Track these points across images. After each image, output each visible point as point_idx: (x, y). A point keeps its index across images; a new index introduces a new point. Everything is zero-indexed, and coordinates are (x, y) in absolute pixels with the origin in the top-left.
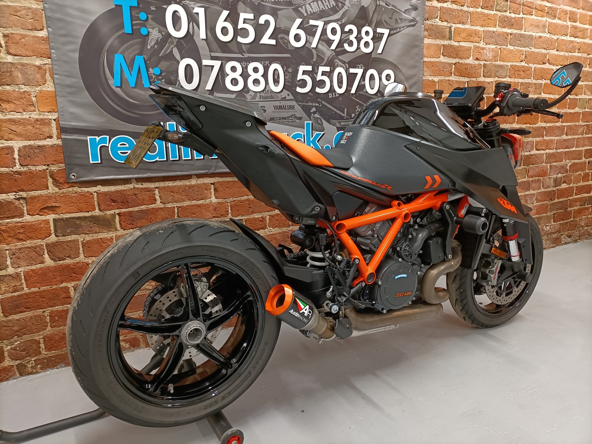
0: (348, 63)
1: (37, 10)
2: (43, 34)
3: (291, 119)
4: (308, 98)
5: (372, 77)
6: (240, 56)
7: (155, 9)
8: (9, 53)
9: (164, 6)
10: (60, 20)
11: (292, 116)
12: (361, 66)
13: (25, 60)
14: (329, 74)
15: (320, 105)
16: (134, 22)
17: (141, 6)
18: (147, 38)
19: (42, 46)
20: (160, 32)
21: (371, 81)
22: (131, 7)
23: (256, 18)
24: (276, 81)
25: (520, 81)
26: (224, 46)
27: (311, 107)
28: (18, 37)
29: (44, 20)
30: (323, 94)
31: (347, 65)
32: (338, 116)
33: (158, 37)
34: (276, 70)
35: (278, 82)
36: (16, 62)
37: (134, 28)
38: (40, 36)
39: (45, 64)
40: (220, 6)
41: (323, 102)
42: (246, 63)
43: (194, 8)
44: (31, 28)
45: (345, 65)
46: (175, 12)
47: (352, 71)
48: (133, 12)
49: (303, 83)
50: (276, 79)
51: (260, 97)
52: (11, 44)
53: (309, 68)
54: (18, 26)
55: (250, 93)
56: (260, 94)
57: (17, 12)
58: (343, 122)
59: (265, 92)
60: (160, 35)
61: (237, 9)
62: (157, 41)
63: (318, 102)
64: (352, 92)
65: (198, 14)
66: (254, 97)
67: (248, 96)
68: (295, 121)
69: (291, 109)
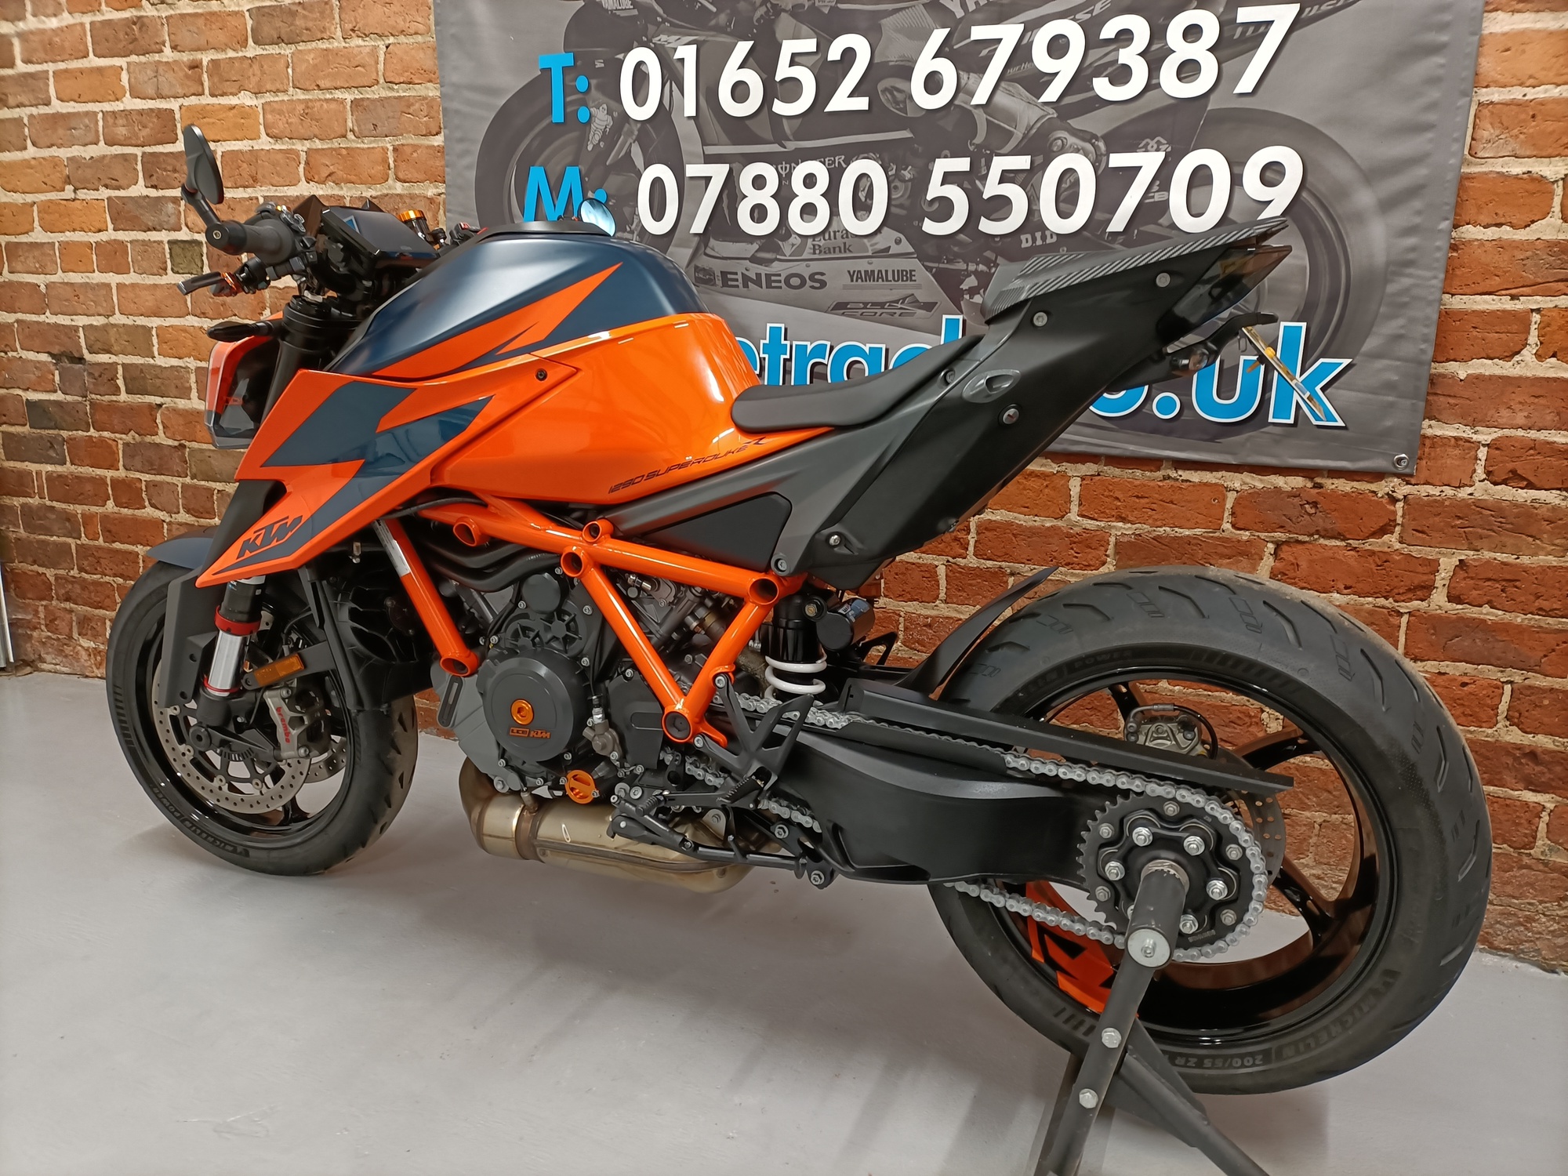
0: (1106, 138)
1: (433, 99)
2: (438, 141)
3: (902, 308)
4: (956, 249)
5: (1201, 177)
6: (775, 148)
7: (603, 65)
8: (398, 179)
9: (618, 56)
10: (457, 112)
11: (904, 299)
12: (1159, 143)
13: (417, 189)
14: (1028, 180)
16: (569, 99)
17: (579, 63)
18: (588, 128)
19: (438, 163)
20: (609, 112)
21: (1194, 191)
22: (564, 69)
23: (823, 47)
24: (861, 206)
26: (738, 129)
27: (962, 276)
28: (408, 150)
29: (441, 116)
30: (1003, 236)
33: (605, 123)
34: (863, 176)
35: (869, 210)
36: (406, 192)
37: (569, 110)
38: (436, 144)
39: (439, 195)
40: (730, 34)
41: (1001, 261)
42: (788, 166)
43: (675, 49)
44: (424, 133)
46: (640, 64)
48: (568, 78)
50: (863, 199)
51: (814, 250)
52: (400, 163)
53: (962, 164)
54: (410, 132)
55: (794, 240)
57: (409, 107)
59: (827, 237)
60: (610, 117)
61: (774, 33)
62: (604, 132)
63: (987, 262)
64: (1108, 230)
65: (682, 60)
66: (800, 249)
67: (787, 248)
68: (913, 314)
69: (903, 280)
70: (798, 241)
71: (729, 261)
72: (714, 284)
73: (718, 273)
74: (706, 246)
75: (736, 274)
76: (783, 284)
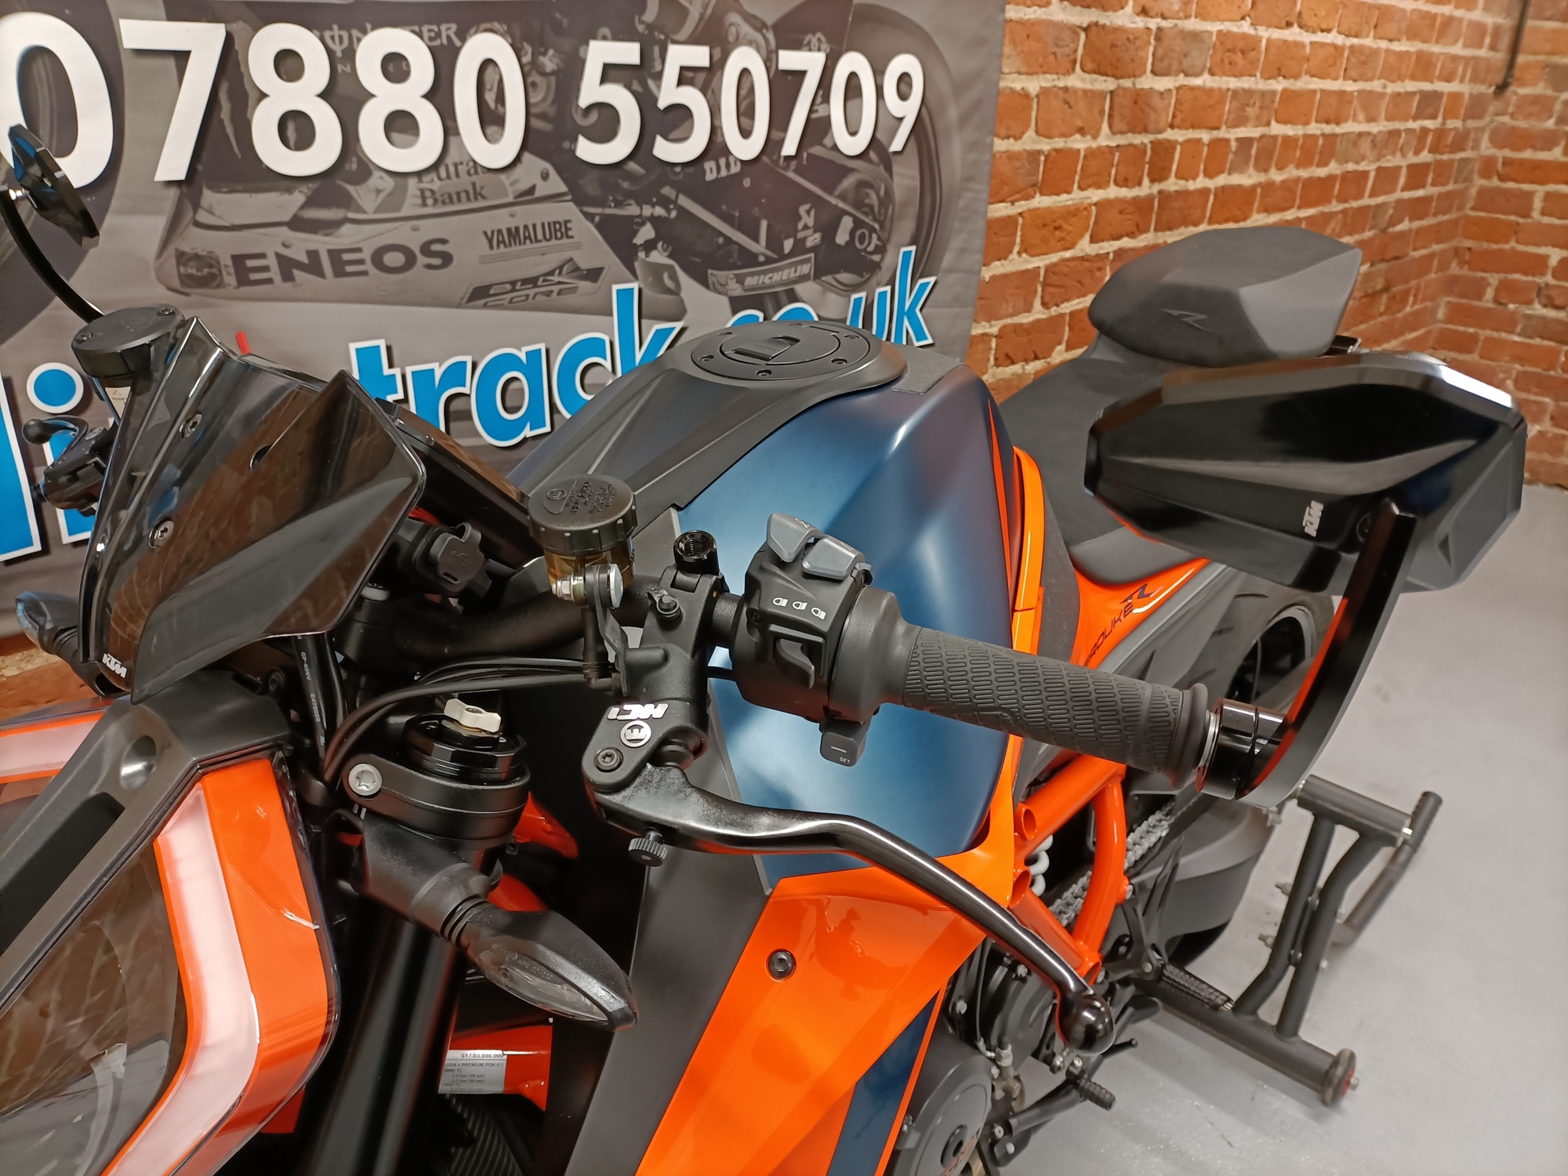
0: (775, 27)
3: (559, 283)
4: (626, 185)
5: (853, 86)
11: (561, 268)
12: (819, 40)
14: (704, 79)
15: (669, 211)
21: (849, 104)
24: (491, 118)
25: (1233, 83)
27: (632, 225)
30: (684, 165)
31: (771, 36)
32: (735, 255)
34: (488, 64)
35: (500, 121)
41: (684, 201)
45: (764, 37)
47: (789, 60)
49: (605, 123)
51: (424, 198)
53: (628, 53)
55: (376, 180)
56: (420, 181)
58: (752, 274)
59: (443, 172)
63: (665, 202)
64: (783, 154)
66: (395, 199)
67: (366, 196)
68: (573, 290)
69: (556, 238)
70: (389, 183)
71: (246, 233)
72: (221, 285)
73: (226, 261)
74: (196, 206)
75: (263, 256)
76: (368, 266)
